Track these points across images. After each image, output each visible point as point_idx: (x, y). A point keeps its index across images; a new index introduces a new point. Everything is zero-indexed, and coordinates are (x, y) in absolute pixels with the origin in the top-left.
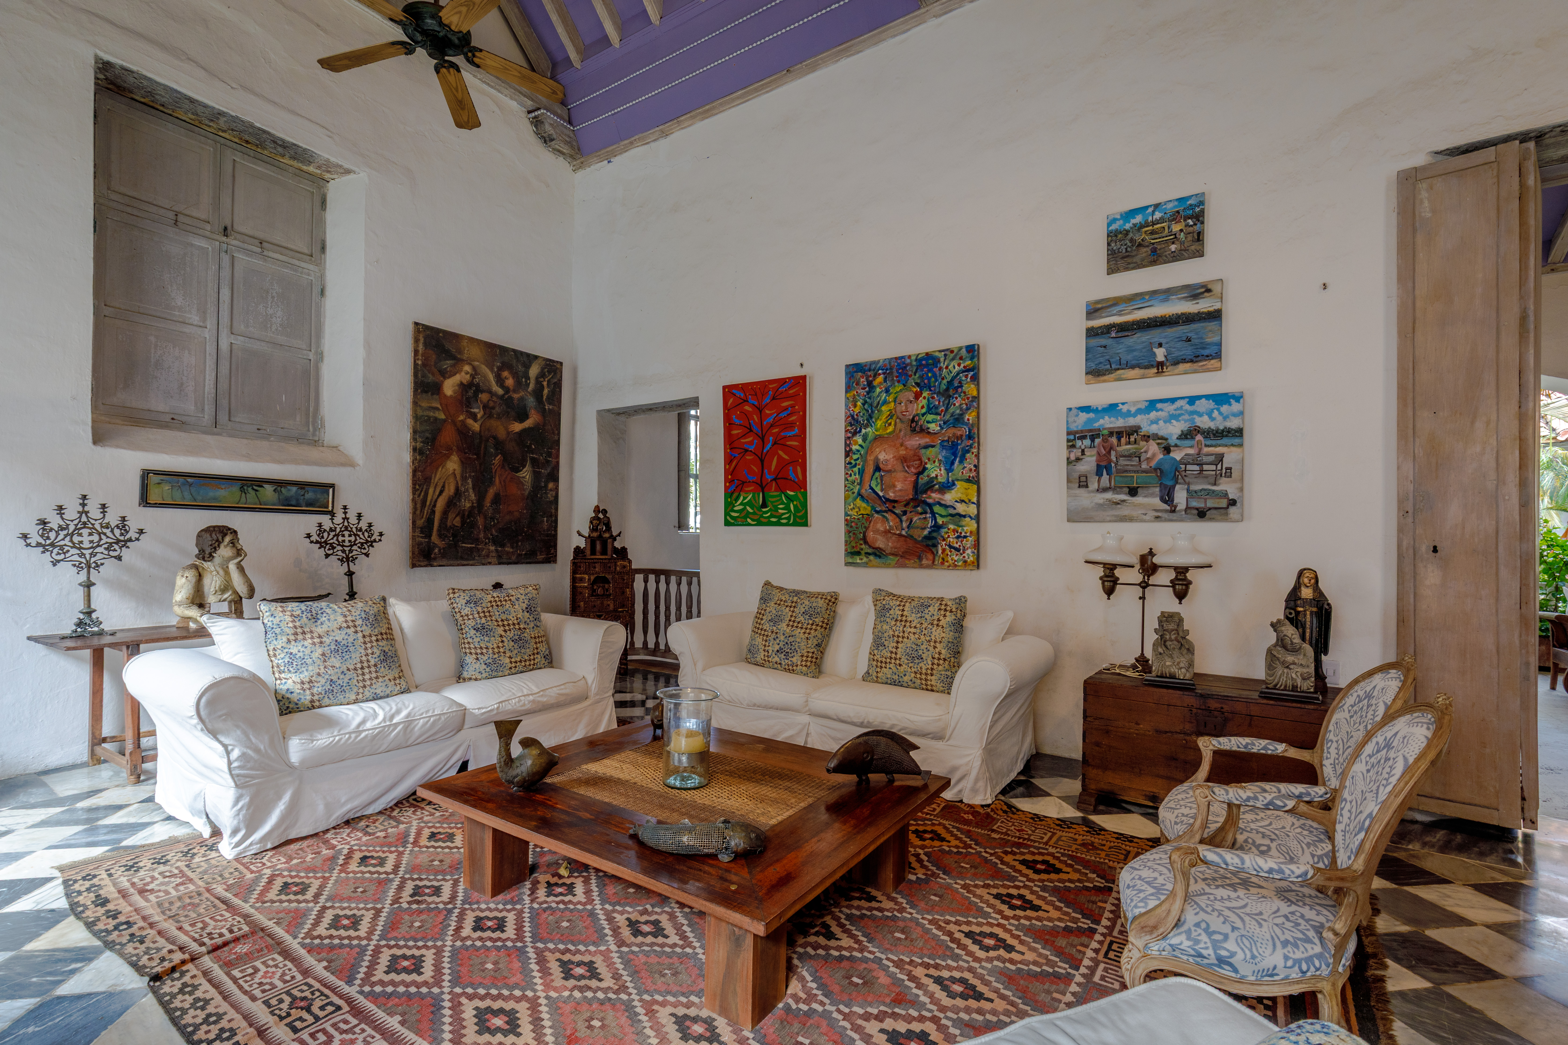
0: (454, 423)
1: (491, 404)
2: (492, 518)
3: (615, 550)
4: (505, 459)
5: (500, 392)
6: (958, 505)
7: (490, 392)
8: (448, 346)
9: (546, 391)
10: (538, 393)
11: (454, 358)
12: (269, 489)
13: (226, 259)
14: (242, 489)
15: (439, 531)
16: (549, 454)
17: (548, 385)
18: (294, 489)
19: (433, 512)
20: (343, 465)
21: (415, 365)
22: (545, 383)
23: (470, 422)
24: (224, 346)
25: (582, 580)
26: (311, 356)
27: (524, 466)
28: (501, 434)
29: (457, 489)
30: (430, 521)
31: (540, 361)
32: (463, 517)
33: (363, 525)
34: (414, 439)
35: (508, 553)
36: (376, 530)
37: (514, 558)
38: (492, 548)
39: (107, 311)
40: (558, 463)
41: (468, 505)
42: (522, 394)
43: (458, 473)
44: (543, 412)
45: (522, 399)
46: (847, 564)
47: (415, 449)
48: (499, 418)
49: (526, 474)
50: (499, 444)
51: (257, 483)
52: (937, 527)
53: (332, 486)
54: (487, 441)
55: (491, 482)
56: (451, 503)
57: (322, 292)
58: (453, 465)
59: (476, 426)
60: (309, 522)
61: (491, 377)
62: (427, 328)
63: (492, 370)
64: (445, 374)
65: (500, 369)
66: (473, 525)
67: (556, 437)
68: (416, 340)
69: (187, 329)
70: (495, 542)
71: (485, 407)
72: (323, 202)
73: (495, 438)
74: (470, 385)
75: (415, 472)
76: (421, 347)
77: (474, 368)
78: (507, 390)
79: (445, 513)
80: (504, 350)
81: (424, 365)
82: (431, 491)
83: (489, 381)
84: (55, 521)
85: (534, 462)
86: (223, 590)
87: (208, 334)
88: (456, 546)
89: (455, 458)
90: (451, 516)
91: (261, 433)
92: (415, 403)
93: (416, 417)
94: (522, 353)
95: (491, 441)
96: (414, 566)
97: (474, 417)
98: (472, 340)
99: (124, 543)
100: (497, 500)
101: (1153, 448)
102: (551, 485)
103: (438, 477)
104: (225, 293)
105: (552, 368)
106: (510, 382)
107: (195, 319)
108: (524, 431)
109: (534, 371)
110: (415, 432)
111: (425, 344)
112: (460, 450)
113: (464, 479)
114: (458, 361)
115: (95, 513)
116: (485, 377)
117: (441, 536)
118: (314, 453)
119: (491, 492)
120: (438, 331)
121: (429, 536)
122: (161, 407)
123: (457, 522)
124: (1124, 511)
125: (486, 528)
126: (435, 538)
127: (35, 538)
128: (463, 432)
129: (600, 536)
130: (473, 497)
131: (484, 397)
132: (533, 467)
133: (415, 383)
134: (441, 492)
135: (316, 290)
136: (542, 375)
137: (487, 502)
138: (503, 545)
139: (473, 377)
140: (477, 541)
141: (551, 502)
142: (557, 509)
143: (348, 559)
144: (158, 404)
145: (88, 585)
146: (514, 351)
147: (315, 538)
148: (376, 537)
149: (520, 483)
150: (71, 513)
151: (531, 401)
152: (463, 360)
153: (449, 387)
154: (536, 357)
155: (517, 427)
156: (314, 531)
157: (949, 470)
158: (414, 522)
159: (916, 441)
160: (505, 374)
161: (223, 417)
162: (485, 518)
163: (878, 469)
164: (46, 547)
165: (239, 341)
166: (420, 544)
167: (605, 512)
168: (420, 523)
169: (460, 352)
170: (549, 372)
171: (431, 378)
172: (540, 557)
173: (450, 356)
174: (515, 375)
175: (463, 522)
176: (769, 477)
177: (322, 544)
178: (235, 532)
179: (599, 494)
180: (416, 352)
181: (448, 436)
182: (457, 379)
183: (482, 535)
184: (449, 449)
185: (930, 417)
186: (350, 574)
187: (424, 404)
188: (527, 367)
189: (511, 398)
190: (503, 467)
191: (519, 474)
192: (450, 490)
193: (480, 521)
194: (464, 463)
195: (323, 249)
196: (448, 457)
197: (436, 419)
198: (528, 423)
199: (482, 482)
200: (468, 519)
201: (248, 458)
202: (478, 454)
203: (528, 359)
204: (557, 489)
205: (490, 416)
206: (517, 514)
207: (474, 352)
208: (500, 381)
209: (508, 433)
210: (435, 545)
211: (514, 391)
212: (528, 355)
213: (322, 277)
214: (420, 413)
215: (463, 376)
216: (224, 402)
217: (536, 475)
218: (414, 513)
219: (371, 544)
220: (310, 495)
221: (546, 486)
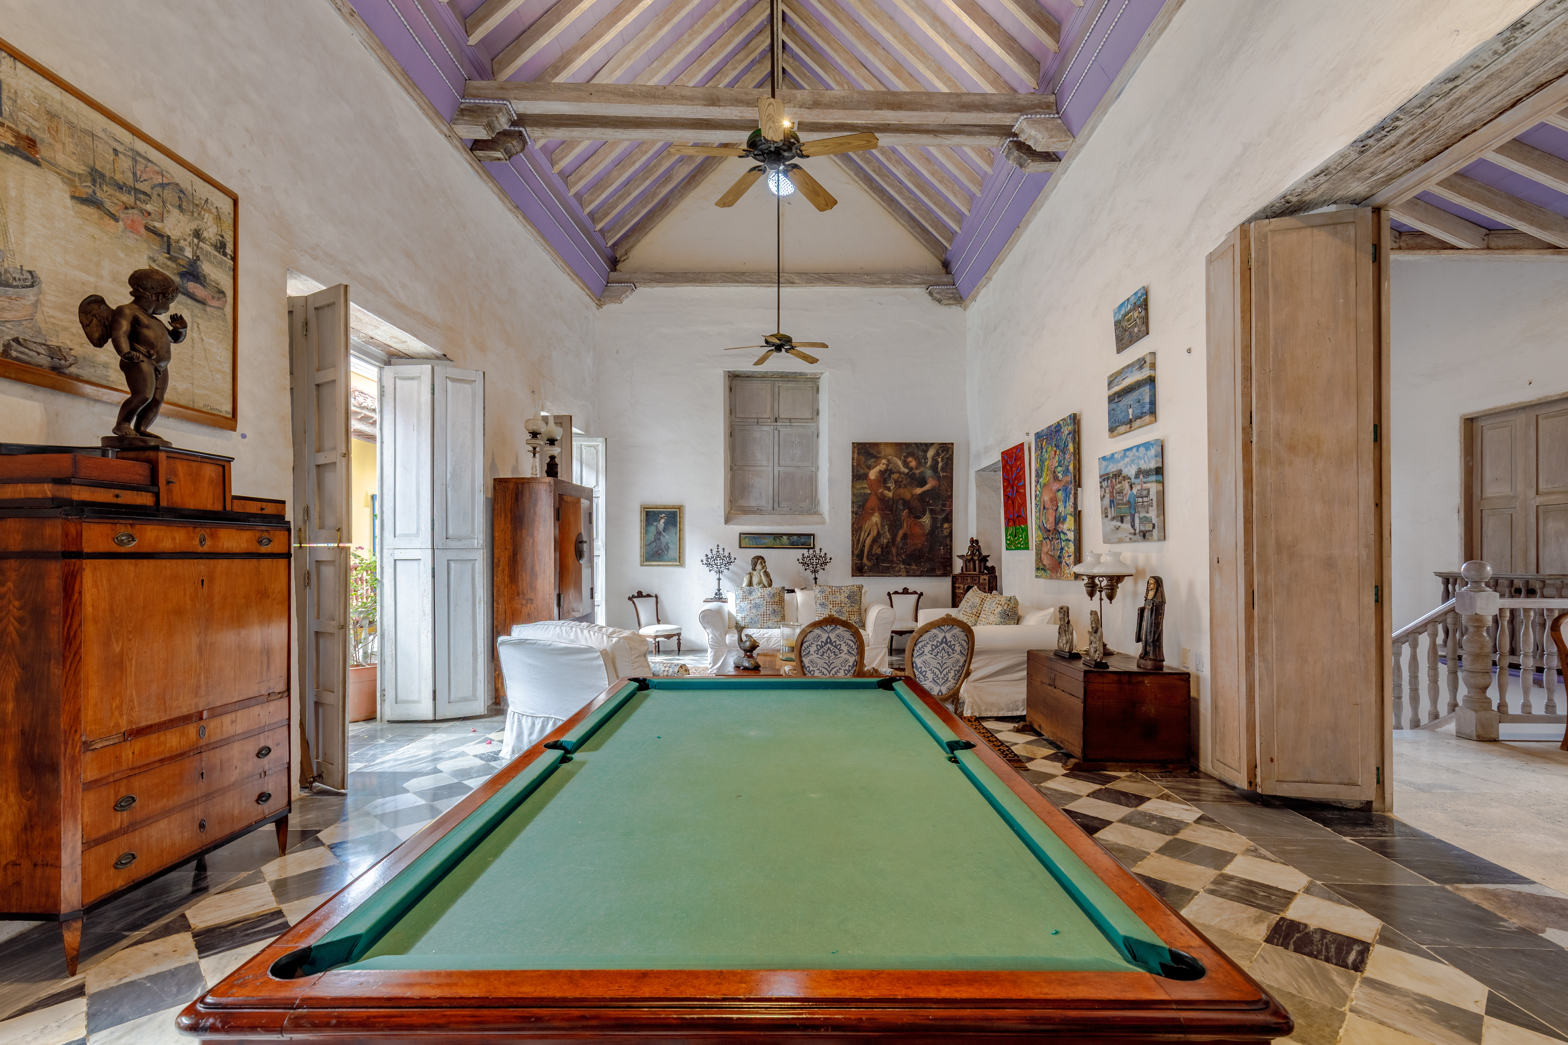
0: (876, 494)
1: (900, 479)
2: (902, 548)
3: (986, 568)
4: (910, 512)
5: (906, 471)
6: (1068, 533)
7: (899, 472)
8: (872, 451)
9: (940, 465)
10: (934, 467)
11: (875, 457)
12: (785, 538)
13: (776, 432)
14: (774, 539)
15: (867, 556)
16: (944, 505)
17: (942, 460)
18: (796, 537)
19: (864, 546)
20: (819, 524)
21: (853, 466)
22: (940, 460)
23: (886, 492)
24: (776, 473)
25: (959, 588)
26: (813, 469)
27: (924, 515)
28: (908, 496)
29: (878, 532)
30: (862, 551)
31: (935, 446)
32: (882, 548)
33: (822, 554)
34: (853, 507)
35: (914, 570)
36: (828, 557)
37: (918, 573)
38: (902, 566)
39: (735, 468)
40: (951, 511)
41: (885, 541)
42: (922, 469)
43: (879, 523)
44: (939, 478)
45: (922, 472)
46: (1037, 577)
47: (853, 512)
48: (905, 487)
49: (926, 520)
50: (906, 503)
51: (780, 535)
52: (1062, 549)
53: (813, 535)
54: (897, 502)
55: (901, 527)
56: (875, 541)
57: (818, 436)
58: (876, 518)
59: (890, 494)
60: (798, 553)
61: (900, 463)
62: (859, 444)
63: (900, 459)
64: (870, 468)
65: (906, 457)
66: (889, 552)
67: (949, 493)
68: (853, 452)
69: (762, 468)
70: (904, 563)
71: (895, 482)
72: (818, 389)
73: (903, 499)
74: (886, 470)
75: (853, 524)
76: (856, 455)
77: (888, 460)
78: (911, 469)
79: (871, 547)
80: (908, 445)
81: (858, 465)
82: (862, 534)
83: (898, 466)
84: (710, 556)
85: (932, 512)
86: (759, 584)
87: (770, 469)
88: (878, 564)
89: (877, 514)
90: (875, 548)
91: (792, 512)
92: (853, 487)
93: (853, 494)
94: (921, 444)
95: (901, 502)
96: (853, 576)
97: (889, 489)
98: (887, 444)
99: (730, 563)
100: (905, 536)
101: (1126, 485)
102: (946, 525)
103: (867, 526)
104: (776, 448)
105: (946, 449)
106: (913, 464)
107: (765, 463)
108: (924, 492)
109: (931, 453)
110: (853, 502)
111: (858, 454)
112: (881, 510)
113: (883, 526)
114: (877, 458)
115: (721, 552)
116: (896, 464)
117: (868, 559)
118: (809, 518)
119: (901, 533)
120: (864, 444)
121: (862, 559)
122: (754, 505)
123: (879, 551)
124: (1121, 534)
125: (898, 555)
126: (865, 560)
127: (705, 562)
128: (882, 499)
129: (972, 559)
130: (888, 536)
131: (895, 476)
132: (931, 514)
133: (853, 476)
134: (869, 534)
135: (815, 435)
136: (937, 454)
137: (898, 539)
138: (910, 565)
139: (887, 465)
140: (892, 562)
141: (946, 537)
142: (951, 541)
143: (815, 571)
144: (753, 503)
145: (719, 579)
146: (916, 444)
147: (801, 561)
148: (828, 560)
149: (922, 526)
150: (714, 552)
151: (929, 473)
152: (880, 457)
153: (873, 474)
154: (932, 444)
155: (919, 491)
156: (800, 557)
157: (1065, 507)
158: (853, 552)
159: (1056, 486)
160: (910, 459)
161: (776, 505)
162: (897, 548)
163: (1044, 508)
164: (708, 565)
165: (782, 469)
166: (856, 564)
167: (977, 542)
168: (856, 552)
169: (879, 453)
170: (943, 452)
171: (862, 471)
172: (938, 573)
173: (873, 456)
174: (917, 459)
175: (882, 551)
176: (1016, 515)
177: (804, 564)
178: (763, 558)
179: (977, 529)
180: (853, 459)
181: (873, 502)
182: (878, 468)
183: (895, 559)
184: (873, 510)
185: (1059, 469)
186: (816, 579)
187: (858, 487)
188: (926, 451)
189: (914, 474)
190: (909, 516)
191: (922, 520)
192: (874, 533)
193: (894, 550)
194: (883, 517)
195: (818, 413)
196: (872, 514)
197: (865, 494)
198: (927, 487)
199: (894, 527)
200: (886, 549)
201: (779, 524)
202: (891, 511)
203: (927, 446)
204: (951, 528)
205: (900, 487)
206: (919, 546)
207: (889, 450)
208: (906, 464)
209: (912, 495)
210: (865, 565)
211: (916, 469)
212: (926, 444)
213: (818, 428)
214: (856, 492)
215: (881, 467)
216: (776, 499)
217: (934, 520)
218: (853, 547)
219: (826, 563)
220: (803, 540)
221: (942, 526)
